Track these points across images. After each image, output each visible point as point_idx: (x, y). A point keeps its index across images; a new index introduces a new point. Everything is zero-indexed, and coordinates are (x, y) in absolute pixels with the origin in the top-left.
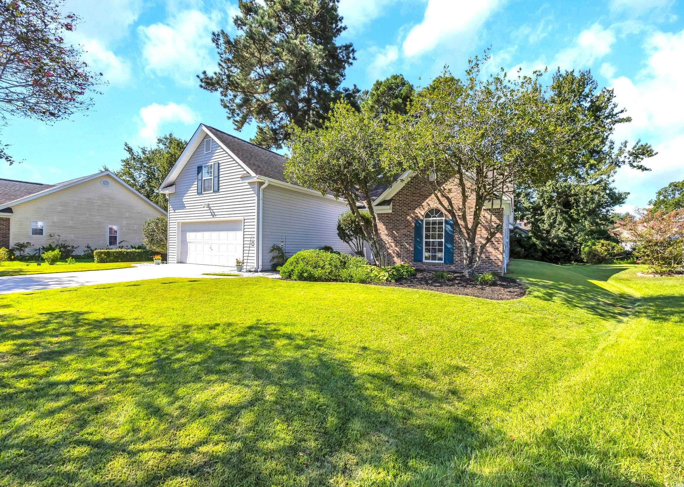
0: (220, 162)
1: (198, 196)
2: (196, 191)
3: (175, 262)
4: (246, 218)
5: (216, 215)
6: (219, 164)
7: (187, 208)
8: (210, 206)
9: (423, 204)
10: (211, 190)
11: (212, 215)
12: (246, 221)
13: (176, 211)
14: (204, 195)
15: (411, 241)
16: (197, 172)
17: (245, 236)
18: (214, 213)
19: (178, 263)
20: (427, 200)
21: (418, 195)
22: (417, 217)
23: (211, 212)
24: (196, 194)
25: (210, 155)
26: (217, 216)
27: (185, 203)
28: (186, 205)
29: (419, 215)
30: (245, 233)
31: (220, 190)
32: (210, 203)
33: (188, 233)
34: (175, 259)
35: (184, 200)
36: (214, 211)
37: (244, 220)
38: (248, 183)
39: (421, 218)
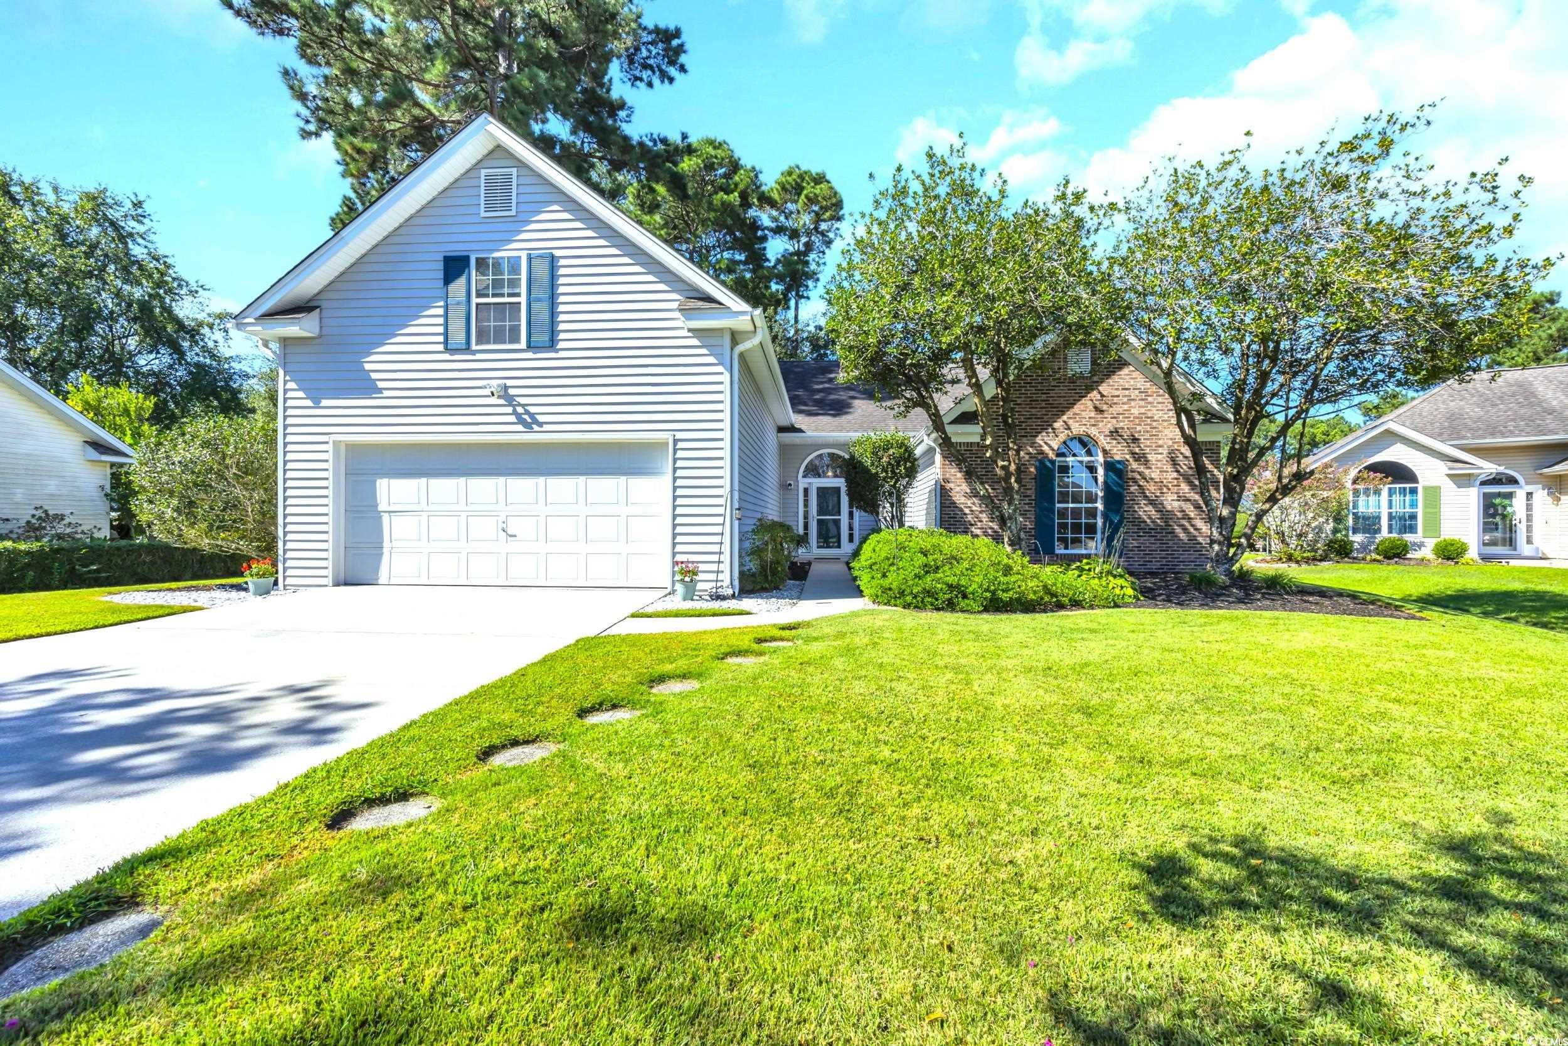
0: (557, 253)
1: (447, 356)
2: (441, 339)
3: (329, 581)
4: (679, 435)
5: (540, 424)
6: (553, 259)
7: (386, 393)
8: (512, 392)
9: (1056, 425)
10: (515, 339)
11: (521, 421)
12: (680, 445)
13: (324, 403)
14: (479, 356)
15: (1027, 508)
16: (441, 275)
17: (679, 492)
18: (532, 415)
19: (337, 584)
20: (1065, 418)
21: (1043, 405)
22: (1042, 453)
23: (515, 413)
24: (441, 347)
25: (512, 227)
26: (546, 428)
27: (374, 376)
28: (380, 385)
29: (1046, 448)
30: (679, 482)
31: (561, 345)
32: (509, 383)
33: (382, 484)
34: (329, 572)
35: (367, 367)
36: (532, 409)
37: (676, 441)
38: (690, 330)
39: (1051, 455)
